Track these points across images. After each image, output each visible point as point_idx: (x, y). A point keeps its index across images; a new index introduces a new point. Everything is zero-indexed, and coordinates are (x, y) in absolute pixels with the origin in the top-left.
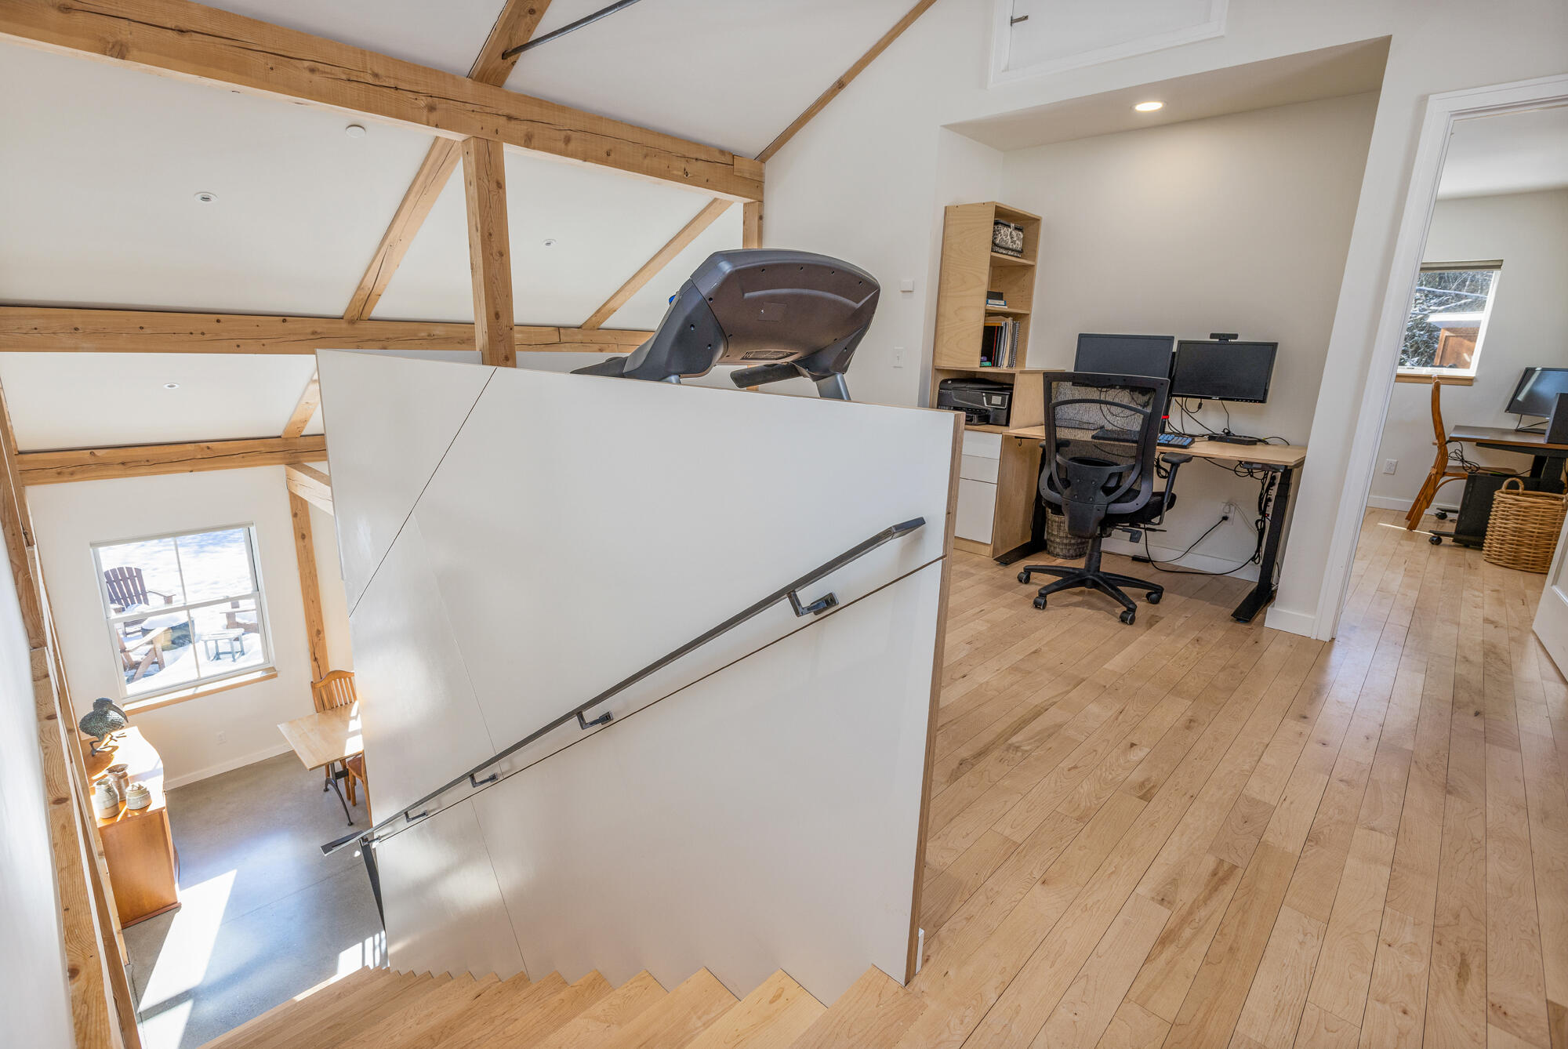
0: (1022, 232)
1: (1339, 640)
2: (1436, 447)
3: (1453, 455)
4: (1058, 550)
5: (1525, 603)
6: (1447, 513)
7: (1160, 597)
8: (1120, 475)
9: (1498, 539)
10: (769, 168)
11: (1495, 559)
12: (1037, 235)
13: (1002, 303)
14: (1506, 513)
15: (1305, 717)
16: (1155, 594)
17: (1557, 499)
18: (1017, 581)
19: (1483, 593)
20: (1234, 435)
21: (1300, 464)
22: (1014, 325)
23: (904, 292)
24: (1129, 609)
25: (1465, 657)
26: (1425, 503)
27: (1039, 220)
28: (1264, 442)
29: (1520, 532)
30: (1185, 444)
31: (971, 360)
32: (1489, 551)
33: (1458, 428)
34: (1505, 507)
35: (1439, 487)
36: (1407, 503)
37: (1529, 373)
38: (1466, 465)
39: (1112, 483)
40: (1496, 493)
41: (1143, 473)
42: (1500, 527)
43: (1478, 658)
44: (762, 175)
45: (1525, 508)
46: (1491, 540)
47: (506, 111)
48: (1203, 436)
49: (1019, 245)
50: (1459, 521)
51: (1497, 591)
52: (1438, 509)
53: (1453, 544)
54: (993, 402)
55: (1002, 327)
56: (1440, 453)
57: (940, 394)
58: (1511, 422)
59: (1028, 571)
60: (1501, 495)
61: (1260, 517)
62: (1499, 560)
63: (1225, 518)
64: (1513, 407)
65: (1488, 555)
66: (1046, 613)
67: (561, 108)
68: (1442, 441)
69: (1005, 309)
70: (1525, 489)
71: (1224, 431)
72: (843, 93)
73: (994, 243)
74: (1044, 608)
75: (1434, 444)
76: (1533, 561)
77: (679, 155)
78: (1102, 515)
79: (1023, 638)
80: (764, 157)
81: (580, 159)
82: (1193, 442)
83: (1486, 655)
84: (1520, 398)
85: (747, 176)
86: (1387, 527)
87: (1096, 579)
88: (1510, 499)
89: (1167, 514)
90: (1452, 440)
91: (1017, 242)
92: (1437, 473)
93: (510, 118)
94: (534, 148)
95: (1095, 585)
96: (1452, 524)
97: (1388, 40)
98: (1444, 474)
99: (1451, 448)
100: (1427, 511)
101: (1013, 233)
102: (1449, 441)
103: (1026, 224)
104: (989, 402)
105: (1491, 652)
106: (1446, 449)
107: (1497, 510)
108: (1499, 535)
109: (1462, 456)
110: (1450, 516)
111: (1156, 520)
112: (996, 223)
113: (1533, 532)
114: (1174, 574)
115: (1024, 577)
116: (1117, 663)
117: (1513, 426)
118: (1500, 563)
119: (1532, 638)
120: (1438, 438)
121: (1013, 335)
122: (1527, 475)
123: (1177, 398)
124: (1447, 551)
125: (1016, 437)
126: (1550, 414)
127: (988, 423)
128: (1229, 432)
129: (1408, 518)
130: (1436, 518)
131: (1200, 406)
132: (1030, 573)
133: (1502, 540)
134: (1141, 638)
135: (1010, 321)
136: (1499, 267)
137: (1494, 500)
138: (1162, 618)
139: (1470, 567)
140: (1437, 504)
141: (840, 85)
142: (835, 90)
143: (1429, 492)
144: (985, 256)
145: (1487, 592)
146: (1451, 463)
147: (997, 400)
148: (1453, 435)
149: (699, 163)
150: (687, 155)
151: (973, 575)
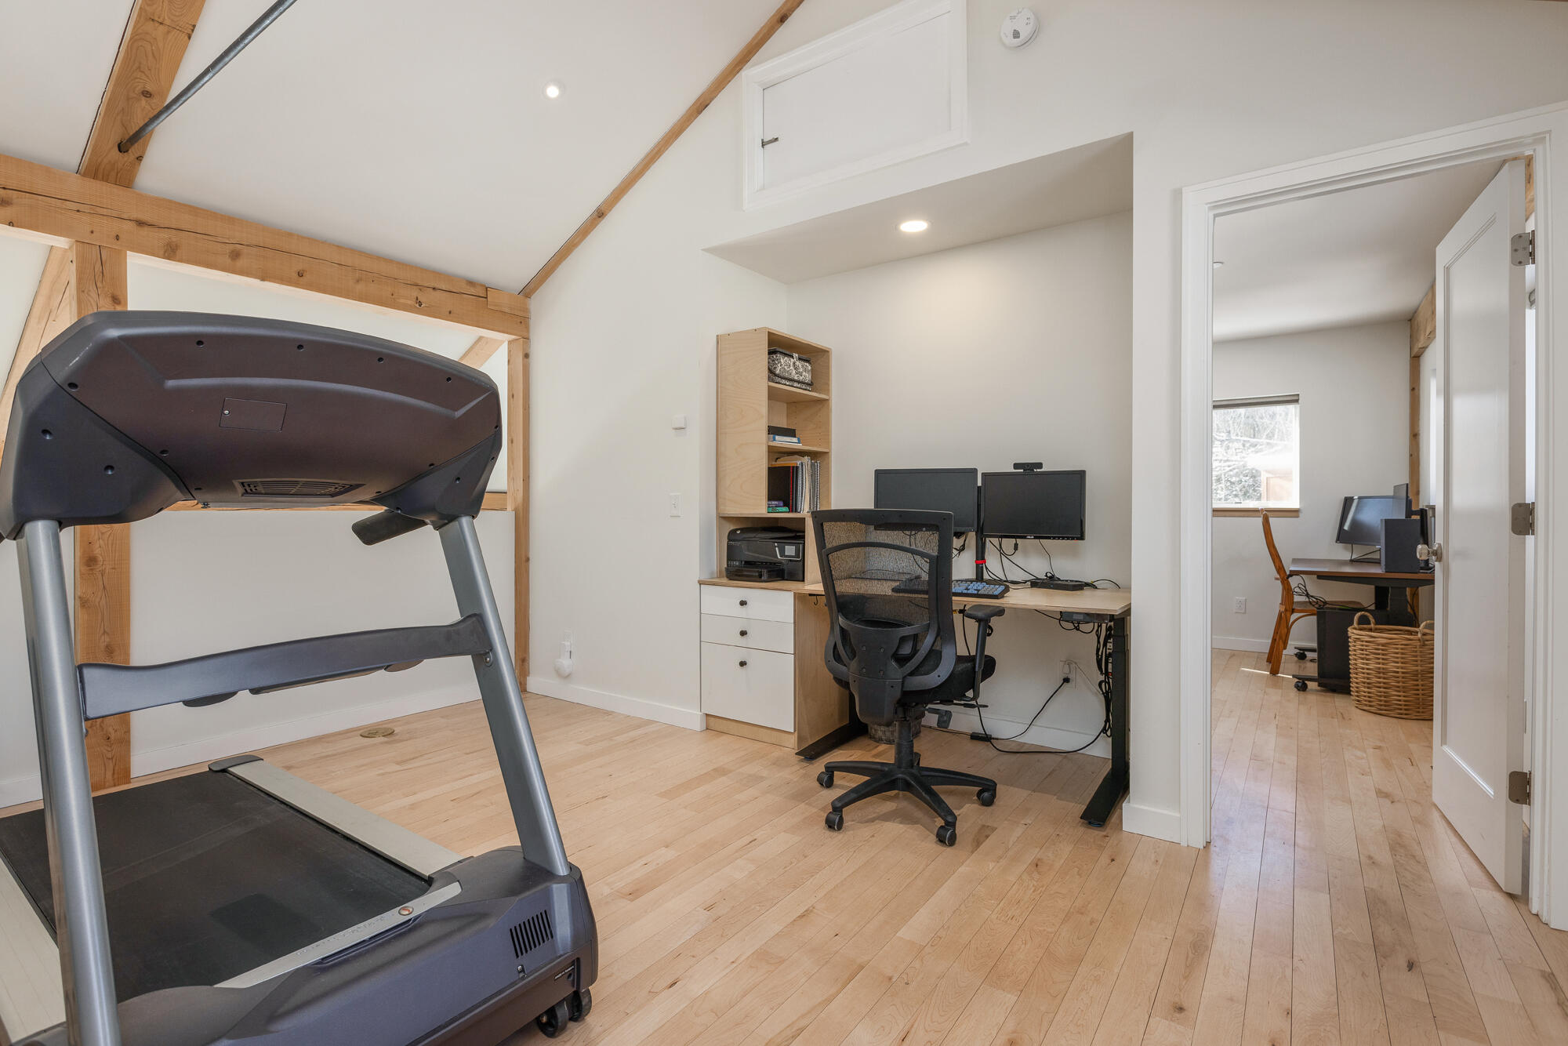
0: (810, 363)
1: (1217, 845)
2: (1279, 582)
3: (1297, 590)
4: (880, 733)
5: (1414, 763)
6: (1306, 653)
7: (994, 796)
8: (916, 639)
9: (1364, 683)
10: (534, 303)
11: (1366, 705)
12: (827, 367)
13: (795, 440)
14: (1365, 652)
15: (1181, 1009)
16: (987, 792)
17: (1410, 633)
18: (817, 784)
19: (1365, 752)
20: (1059, 579)
21: (1127, 612)
22: (812, 465)
23: (676, 429)
24: (947, 823)
25: (1370, 858)
26: (1281, 645)
27: (828, 352)
28: (1091, 586)
29: (1384, 673)
30: (996, 593)
31: (757, 504)
32: (1358, 696)
33: (1295, 561)
34: (1362, 645)
35: (1292, 625)
36: (1264, 644)
37: (1348, 502)
38: (1311, 599)
39: (906, 650)
40: (1349, 629)
41: (941, 633)
42: (1363, 669)
43: (1384, 856)
44: (527, 310)
45: (1383, 645)
46: (1357, 683)
47: (135, 215)
48: (1026, 582)
49: (807, 377)
50: (1321, 661)
51: (1379, 748)
52: (1296, 648)
53: (1319, 688)
54: (786, 554)
55: (797, 467)
56: (1284, 588)
57: (729, 547)
58: (1343, 553)
59: (830, 769)
60: (1355, 631)
61: (1102, 678)
62: (1370, 706)
63: (1066, 680)
64: (1343, 537)
65: (1358, 701)
66: (841, 836)
67: (231, 220)
68: (1285, 577)
69: (800, 446)
70: (1376, 624)
71: (1046, 576)
72: (604, 224)
73: (771, 371)
74: (840, 828)
75: (1277, 579)
76: (1405, 705)
77: (409, 282)
78: (898, 694)
79: (795, 888)
80: (528, 291)
81: (256, 277)
82: (1007, 589)
83: (1392, 849)
84: (1346, 527)
85: (507, 310)
86: (1250, 672)
87: (908, 778)
88: (1365, 635)
89: (983, 686)
90: (1293, 573)
91: (804, 373)
92: (1286, 610)
93: (140, 223)
94: (181, 261)
95: (907, 787)
96: (1312, 664)
97: (1129, 137)
98: (1293, 611)
99: (1294, 582)
100: (1285, 652)
101: (798, 363)
102: (1291, 575)
103: (812, 355)
104: (782, 553)
105: (1397, 844)
106: (1289, 584)
107: (1354, 648)
108: (1364, 678)
109: (1306, 591)
110: (1310, 655)
111: (970, 694)
112: (771, 353)
113: (1398, 672)
114: (1018, 755)
115: (826, 778)
116: (918, 926)
117: (1346, 555)
118: (1372, 709)
119: (1436, 815)
120: (1278, 573)
121: (813, 476)
122: (1373, 608)
123: (991, 539)
124: (1315, 698)
125: (810, 595)
126: (1379, 542)
127: (783, 579)
128: (1053, 576)
129: (1269, 660)
130: (1296, 659)
131: (1016, 547)
132: (833, 772)
133: (1368, 683)
134: (962, 869)
135: (806, 460)
136: (1297, 401)
137: (1349, 637)
138: (994, 829)
139: (1343, 718)
140: (1294, 644)
141: (600, 214)
142: (595, 219)
143: (1283, 632)
144: (762, 384)
145: (1370, 751)
146: (1297, 598)
147: (790, 550)
148: (1293, 568)
149: (438, 292)
150: (420, 283)
151: (762, 779)
